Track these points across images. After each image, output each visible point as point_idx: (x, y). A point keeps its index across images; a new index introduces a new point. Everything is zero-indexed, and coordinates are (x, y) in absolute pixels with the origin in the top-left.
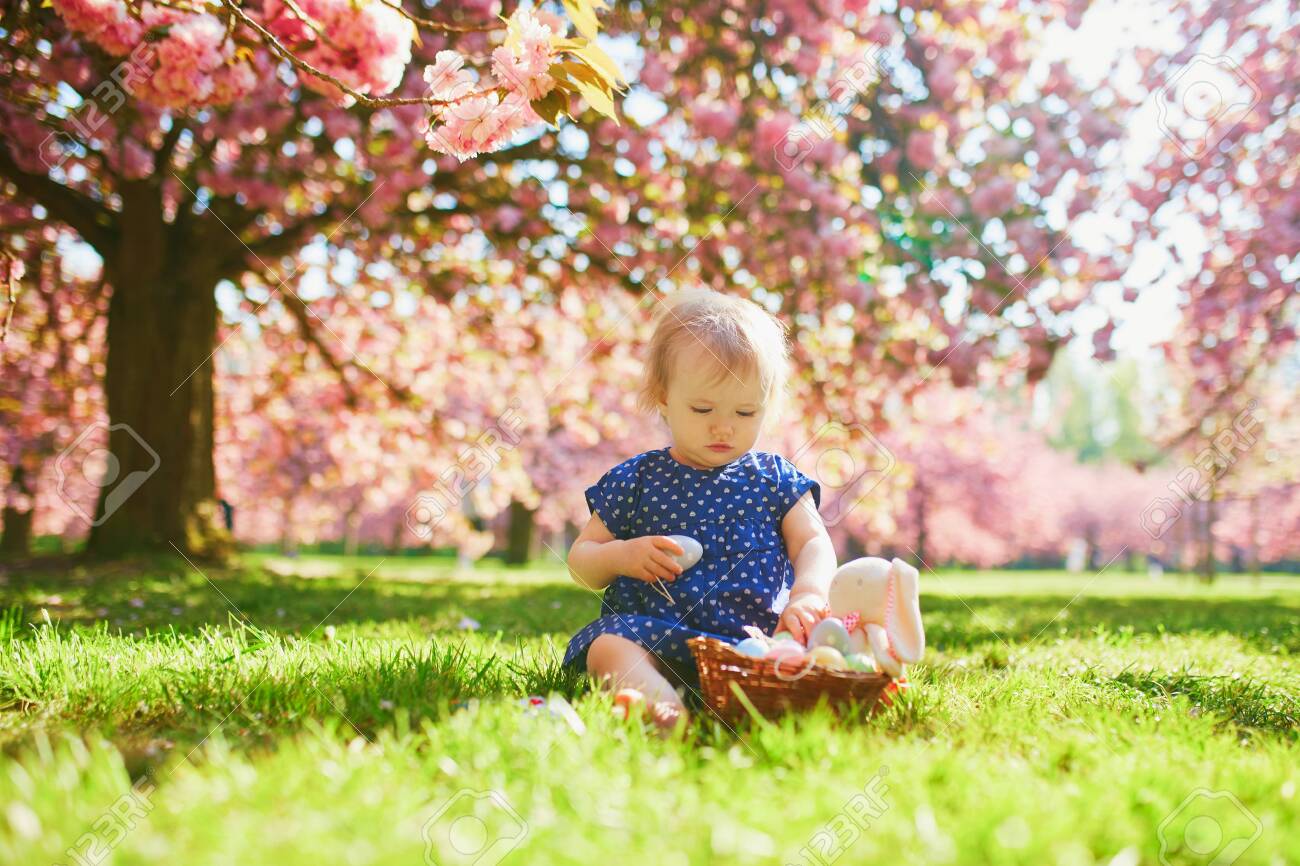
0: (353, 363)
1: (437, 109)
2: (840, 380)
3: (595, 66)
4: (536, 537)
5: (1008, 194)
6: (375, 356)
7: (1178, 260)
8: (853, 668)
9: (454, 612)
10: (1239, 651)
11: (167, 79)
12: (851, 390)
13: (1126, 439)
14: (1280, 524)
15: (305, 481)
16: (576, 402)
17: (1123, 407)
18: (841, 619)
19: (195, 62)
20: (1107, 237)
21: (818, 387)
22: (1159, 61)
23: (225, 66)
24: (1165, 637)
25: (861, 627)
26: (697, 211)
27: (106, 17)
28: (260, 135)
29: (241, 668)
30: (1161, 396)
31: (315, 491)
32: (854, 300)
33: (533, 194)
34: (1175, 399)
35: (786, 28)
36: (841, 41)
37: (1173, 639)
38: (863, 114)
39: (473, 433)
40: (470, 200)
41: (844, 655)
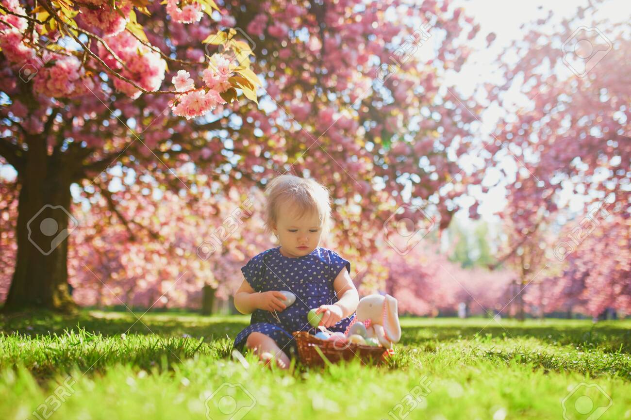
0: (133, 221)
1: (178, 96)
2: (355, 229)
3: (249, 79)
4: (216, 303)
5: (430, 144)
6: (143, 218)
7: (505, 175)
8: (369, 344)
9: (179, 331)
10: (539, 345)
11: (53, 84)
12: (360, 233)
13: (483, 257)
14: (552, 295)
15: (109, 276)
16: (235, 239)
17: (481, 243)
18: (363, 322)
19: (67, 77)
20: (474, 166)
21: (346, 232)
22: (495, 89)
23: (80, 79)
24: (506, 338)
25: (371, 326)
26: (291, 152)
27: (27, 56)
28: (93, 115)
29: (83, 348)
30: (498, 238)
31: (114, 280)
32: (362, 192)
33: (218, 143)
34: (505, 239)
35: (332, 70)
36: (356, 76)
37: (510, 339)
38: (366, 110)
39: (187, 254)
40: (188, 147)
41: (365, 338)
